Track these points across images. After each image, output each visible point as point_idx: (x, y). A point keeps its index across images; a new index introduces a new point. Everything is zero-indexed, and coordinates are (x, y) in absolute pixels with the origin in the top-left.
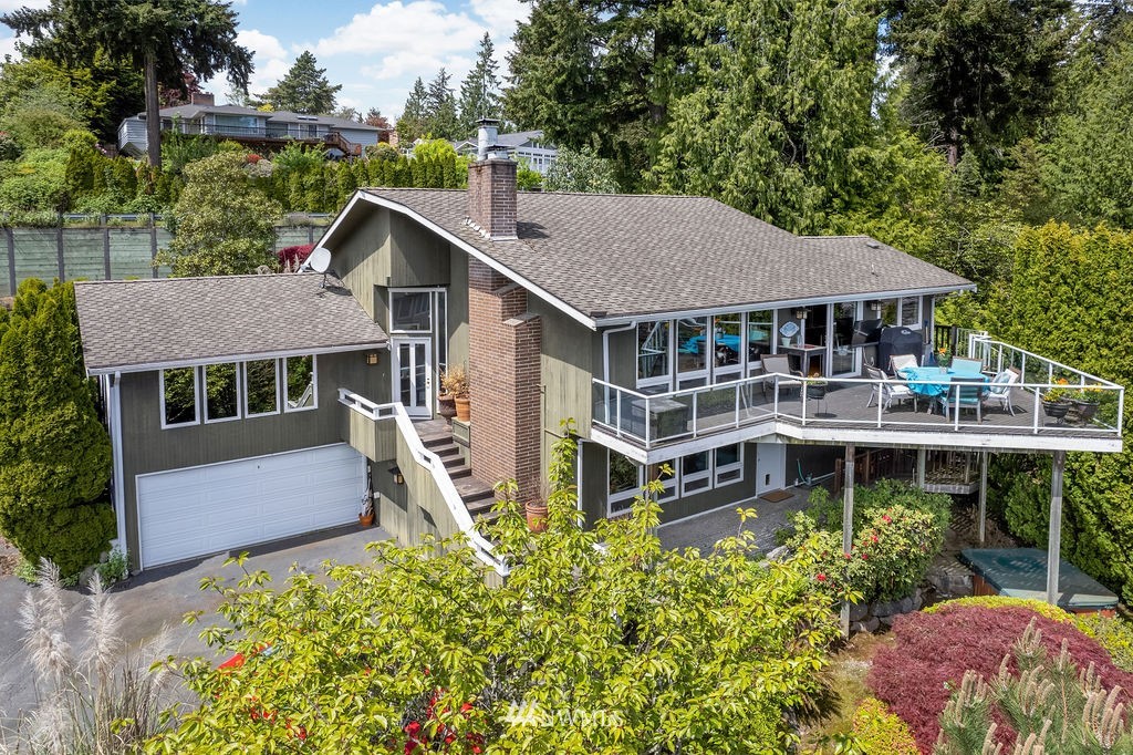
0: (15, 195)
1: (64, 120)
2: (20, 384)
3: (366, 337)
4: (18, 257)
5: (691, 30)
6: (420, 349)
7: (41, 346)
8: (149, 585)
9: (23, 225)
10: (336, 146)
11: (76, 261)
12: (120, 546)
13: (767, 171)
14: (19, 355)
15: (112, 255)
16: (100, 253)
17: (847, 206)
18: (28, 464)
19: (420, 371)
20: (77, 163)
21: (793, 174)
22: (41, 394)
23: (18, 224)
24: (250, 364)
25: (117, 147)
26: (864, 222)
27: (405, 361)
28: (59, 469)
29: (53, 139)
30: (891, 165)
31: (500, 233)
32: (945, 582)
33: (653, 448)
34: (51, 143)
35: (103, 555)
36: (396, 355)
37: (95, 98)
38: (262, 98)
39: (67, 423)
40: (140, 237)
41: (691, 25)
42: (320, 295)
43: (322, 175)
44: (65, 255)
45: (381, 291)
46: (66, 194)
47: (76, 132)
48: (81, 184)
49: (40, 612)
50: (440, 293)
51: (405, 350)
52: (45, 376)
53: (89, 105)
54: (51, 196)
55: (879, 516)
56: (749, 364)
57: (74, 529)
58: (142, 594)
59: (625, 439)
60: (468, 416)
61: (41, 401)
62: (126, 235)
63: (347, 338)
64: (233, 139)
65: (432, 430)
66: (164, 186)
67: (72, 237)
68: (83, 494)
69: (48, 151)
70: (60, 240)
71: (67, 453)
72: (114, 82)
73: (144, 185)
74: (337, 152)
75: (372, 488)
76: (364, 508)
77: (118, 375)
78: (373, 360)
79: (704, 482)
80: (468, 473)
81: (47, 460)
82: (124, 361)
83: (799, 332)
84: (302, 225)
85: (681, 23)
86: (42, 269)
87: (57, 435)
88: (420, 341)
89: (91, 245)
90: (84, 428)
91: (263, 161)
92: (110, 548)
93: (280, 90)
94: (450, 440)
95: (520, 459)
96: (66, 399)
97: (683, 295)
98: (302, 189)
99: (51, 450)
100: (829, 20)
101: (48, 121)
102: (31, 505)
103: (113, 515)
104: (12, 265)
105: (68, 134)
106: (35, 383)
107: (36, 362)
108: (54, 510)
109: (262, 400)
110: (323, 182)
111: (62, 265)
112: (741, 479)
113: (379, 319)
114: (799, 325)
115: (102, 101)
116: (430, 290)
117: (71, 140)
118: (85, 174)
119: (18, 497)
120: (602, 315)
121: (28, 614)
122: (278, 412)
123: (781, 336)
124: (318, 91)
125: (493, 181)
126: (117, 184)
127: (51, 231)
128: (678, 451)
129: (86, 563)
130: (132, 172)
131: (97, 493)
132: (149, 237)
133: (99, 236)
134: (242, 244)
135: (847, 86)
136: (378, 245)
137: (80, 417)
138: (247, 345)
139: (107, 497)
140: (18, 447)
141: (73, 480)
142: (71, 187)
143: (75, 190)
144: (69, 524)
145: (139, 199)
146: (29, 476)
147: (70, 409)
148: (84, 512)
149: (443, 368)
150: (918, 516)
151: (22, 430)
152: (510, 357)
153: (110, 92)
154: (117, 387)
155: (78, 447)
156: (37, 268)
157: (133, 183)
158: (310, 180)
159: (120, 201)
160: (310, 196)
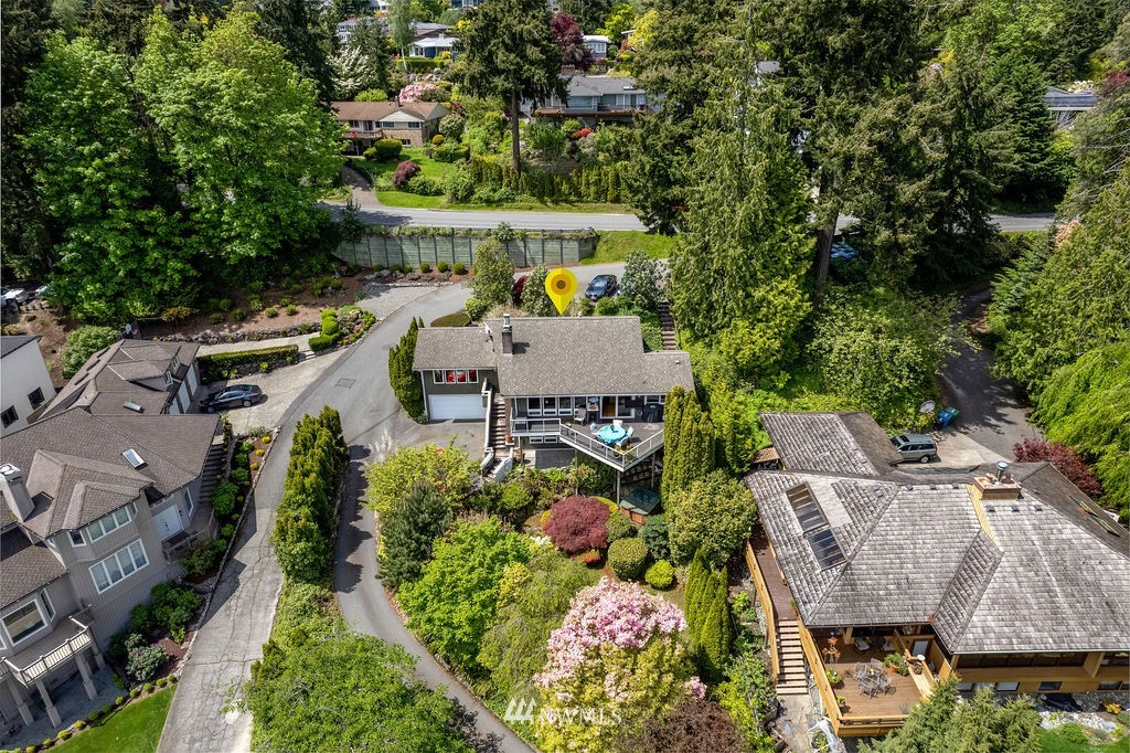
0: (450, 187)
2: (400, 370)
8: (434, 424)
12: (426, 412)
18: (402, 390)
31: (506, 353)
34: (479, 121)
35: (422, 415)
39: (411, 381)
46: (471, 184)
47: (491, 113)
48: (478, 180)
54: (464, 187)
56: (575, 409)
57: (414, 407)
58: (432, 426)
66: (516, 180)
69: (476, 130)
71: (409, 389)
73: (506, 181)
77: (421, 370)
80: (505, 417)
82: (421, 367)
83: (599, 401)
86: (447, 256)
90: (415, 382)
91: (591, 134)
92: (424, 412)
96: (409, 375)
97: (541, 388)
98: (588, 184)
102: (404, 400)
103: (424, 404)
104: (436, 254)
108: (409, 402)
118: (479, 174)
119: (402, 397)
122: (467, 382)
126: (494, 179)
129: (418, 415)
131: (418, 399)
134: (494, 287)
137: (414, 380)
139: (422, 400)
142: (473, 182)
143: (475, 183)
144: (412, 406)
145: (503, 189)
146: (403, 393)
147: (412, 378)
148: (416, 403)
150: (591, 471)
151: (400, 381)
154: (423, 372)
155: (412, 387)
157: (501, 179)
158: (593, 178)
159: (494, 191)
160: (593, 189)
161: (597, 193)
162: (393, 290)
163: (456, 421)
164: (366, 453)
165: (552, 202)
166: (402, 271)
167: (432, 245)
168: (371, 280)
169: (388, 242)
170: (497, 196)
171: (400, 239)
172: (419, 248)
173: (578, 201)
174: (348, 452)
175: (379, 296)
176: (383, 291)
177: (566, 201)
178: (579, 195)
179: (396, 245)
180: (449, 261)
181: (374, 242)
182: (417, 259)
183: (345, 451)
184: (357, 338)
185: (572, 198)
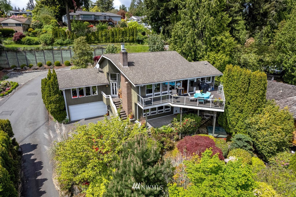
0: (43, 39)
1: (50, 17)
2: (50, 91)
3: (105, 82)
4: (46, 57)
5: (180, 6)
6: (115, 84)
7: (52, 85)
8: (72, 124)
9: (46, 49)
10: (111, 22)
11: (56, 57)
12: (67, 117)
13: (194, 42)
14: (49, 87)
15: (63, 55)
16: (60, 55)
17: (211, 50)
18: (53, 104)
19: (115, 87)
20: (54, 31)
21: (199, 42)
22: (53, 93)
23: (45, 49)
24: (86, 88)
25: (62, 22)
26: (214, 54)
27: (113, 86)
28: (57, 105)
29: (49, 22)
30: (222, 41)
31: (125, 66)
32: (202, 132)
33: (144, 107)
34: (48, 23)
35: (65, 118)
36: (111, 85)
37: (56, 10)
38: (95, 4)
39: (57, 98)
40: (68, 51)
41: (180, 4)
42: (98, 73)
43: (106, 33)
44: (54, 56)
45: (108, 74)
46: (53, 38)
47: (53, 20)
48: (56, 36)
49: (57, 127)
50: (118, 74)
51: (113, 84)
52: (54, 90)
53: (55, 12)
54: (50, 39)
55: (186, 119)
56: (169, 91)
57: (61, 114)
58: (71, 125)
59: (141, 105)
60: (121, 98)
61: (53, 94)
62: (65, 51)
63: (102, 82)
64: (87, 21)
65: (117, 99)
66: (72, 36)
67: (55, 52)
68: (61, 109)
69: (48, 26)
70: (53, 53)
71: (58, 102)
72: (60, 5)
73: (68, 36)
74: (111, 23)
75: (108, 109)
76: (107, 112)
77: (64, 90)
78: (107, 86)
79: (155, 113)
80: (122, 108)
81: (55, 103)
82: (65, 87)
83: (181, 85)
84: (100, 48)
85: (177, 4)
86: (50, 59)
87: (56, 100)
88: (115, 83)
89: (58, 53)
90: (60, 98)
91: (94, 27)
92: (66, 117)
93: (99, 2)
94: (119, 102)
95: (128, 106)
96: (57, 94)
97: (154, 79)
98: (102, 36)
99: (56, 102)
100: (209, 4)
101: (47, 17)
102: (54, 110)
103: (66, 112)
104: (45, 58)
105: (51, 21)
106: (52, 91)
107: (52, 88)
108: (57, 111)
109: (88, 94)
110: (106, 34)
111: (54, 58)
112: (170, 111)
113: (108, 79)
114: (181, 83)
115: (58, 10)
116: (117, 73)
117: (52, 22)
118: (56, 34)
119: (52, 109)
120: (137, 84)
121: (55, 127)
122: (91, 95)
123: (176, 85)
124: (108, 2)
125: (123, 56)
126: (63, 36)
127: (51, 51)
128: (149, 107)
129: (63, 119)
130: (65, 33)
131: (63, 109)
132: (69, 51)
133: (60, 51)
134: (86, 58)
135: (211, 22)
136: (107, 65)
137: (59, 97)
138: (84, 84)
139: (65, 109)
140: (51, 101)
141: (59, 107)
142: (53, 37)
143: (54, 38)
144: (60, 114)
145: (67, 39)
146: (53, 106)
147: (58, 95)
148: (62, 112)
149: (119, 87)
150: (193, 120)
151: (51, 98)
152: (126, 89)
153: (59, 8)
154: (64, 91)
155: (59, 101)
156: (49, 59)
157: (66, 35)
158: (104, 34)
159: (64, 40)
160: (104, 38)
161: (106, 39)
162: (25, 74)
163: (86, 119)
164: (34, 147)
165: (88, 44)
166: (28, 66)
167: (42, 54)
168: (11, 71)
169: (18, 54)
170: (65, 42)
171: (25, 52)
172: (36, 57)
173: (99, 43)
174: (20, 149)
175: (18, 77)
176: (20, 75)
177: (94, 43)
178: (98, 40)
179: (23, 55)
180: (52, 62)
181: (9, 54)
182: (35, 62)
183: (17, 148)
184: (9, 93)
185: (96, 42)
